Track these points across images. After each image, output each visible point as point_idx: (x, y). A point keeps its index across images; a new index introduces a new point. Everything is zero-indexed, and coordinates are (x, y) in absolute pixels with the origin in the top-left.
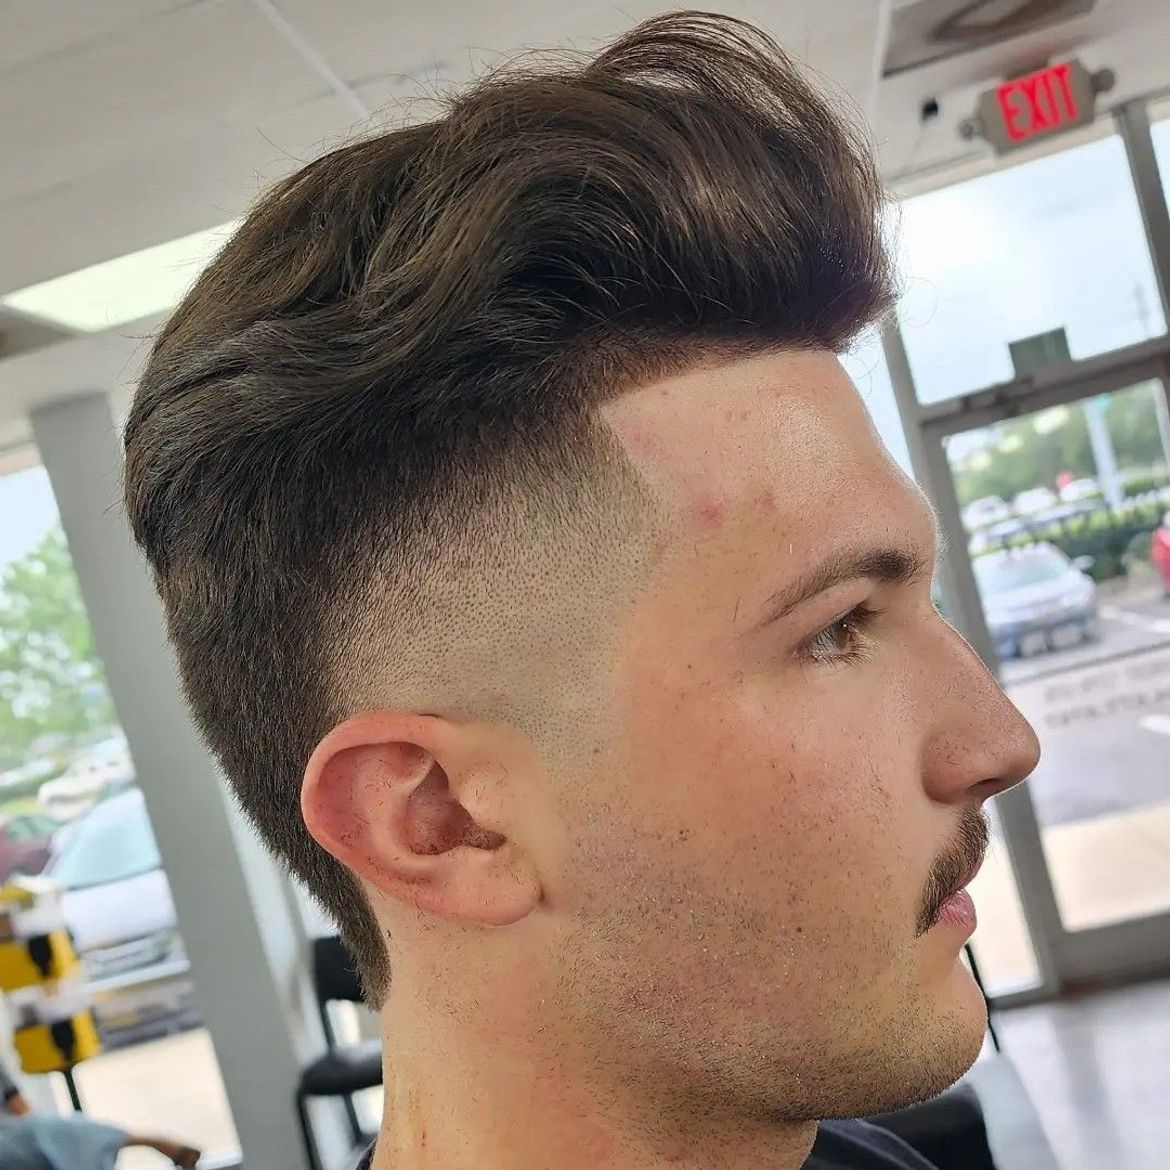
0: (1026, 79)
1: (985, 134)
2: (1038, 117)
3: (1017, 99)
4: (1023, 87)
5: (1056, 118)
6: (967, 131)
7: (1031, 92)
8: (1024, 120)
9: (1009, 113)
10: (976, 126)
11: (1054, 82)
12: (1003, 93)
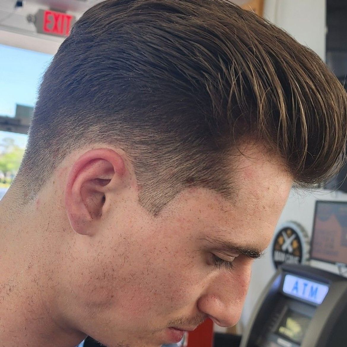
0: (57, 13)
1: (35, 23)
2: (56, 28)
3: (51, 18)
4: (55, 15)
5: (62, 32)
6: (30, 19)
7: (57, 18)
8: (51, 26)
9: (47, 21)
10: (33, 19)
11: (66, 20)
12: (47, 13)
